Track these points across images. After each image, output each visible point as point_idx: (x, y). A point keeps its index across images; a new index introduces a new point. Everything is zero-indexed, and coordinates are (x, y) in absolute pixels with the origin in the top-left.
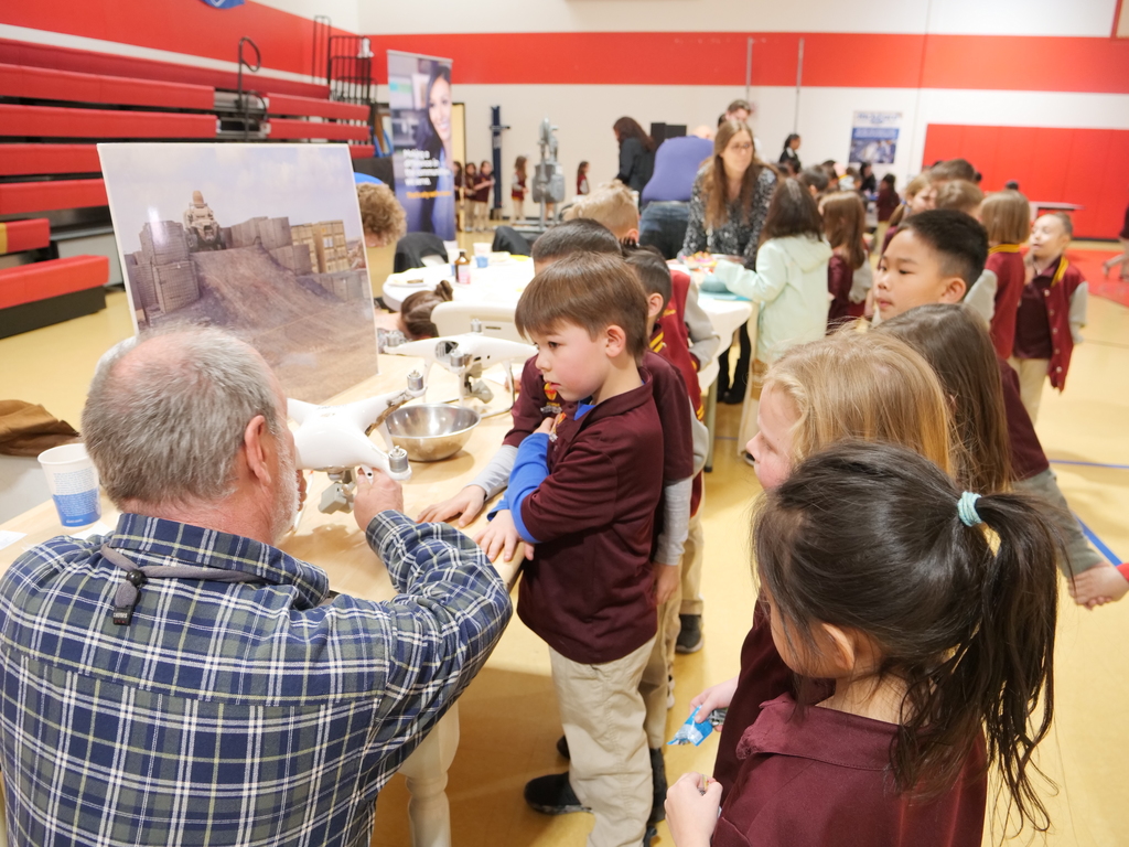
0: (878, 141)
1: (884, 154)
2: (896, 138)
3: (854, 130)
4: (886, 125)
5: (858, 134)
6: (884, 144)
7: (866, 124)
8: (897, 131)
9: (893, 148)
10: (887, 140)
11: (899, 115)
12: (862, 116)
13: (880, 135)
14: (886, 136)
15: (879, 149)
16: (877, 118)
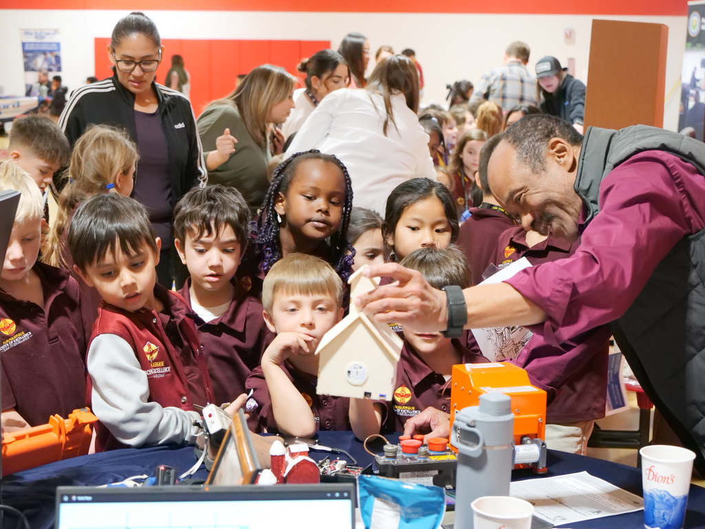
0: (44, 53)
1: (51, 64)
2: (59, 50)
3: (24, 44)
4: (47, 40)
5: (27, 48)
6: (49, 55)
7: (31, 39)
8: (58, 44)
9: (58, 59)
10: (51, 52)
11: (56, 31)
12: (27, 33)
13: (45, 48)
14: (50, 49)
15: (46, 59)
16: (39, 35)
